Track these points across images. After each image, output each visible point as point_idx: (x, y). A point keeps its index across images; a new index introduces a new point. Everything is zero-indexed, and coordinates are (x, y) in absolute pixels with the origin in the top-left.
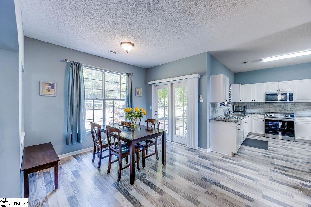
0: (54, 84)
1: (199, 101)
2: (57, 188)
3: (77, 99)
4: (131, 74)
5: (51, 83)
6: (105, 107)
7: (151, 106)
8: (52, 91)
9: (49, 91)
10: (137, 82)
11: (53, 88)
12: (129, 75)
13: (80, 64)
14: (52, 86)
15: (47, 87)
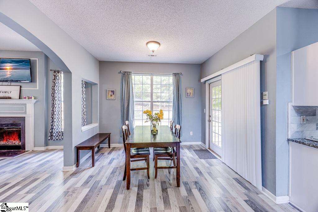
0: (114, 91)
1: (262, 103)
2: (93, 166)
3: (127, 101)
4: (178, 74)
5: (112, 90)
6: (153, 109)
7: (205, 109)
8: (113, 95)
9: (111, 96)
10: (187, 82)
11: (114, 94)
12: (175, 75)
13: (130, 72)
14: (113, 92)
15: (110, 93)
